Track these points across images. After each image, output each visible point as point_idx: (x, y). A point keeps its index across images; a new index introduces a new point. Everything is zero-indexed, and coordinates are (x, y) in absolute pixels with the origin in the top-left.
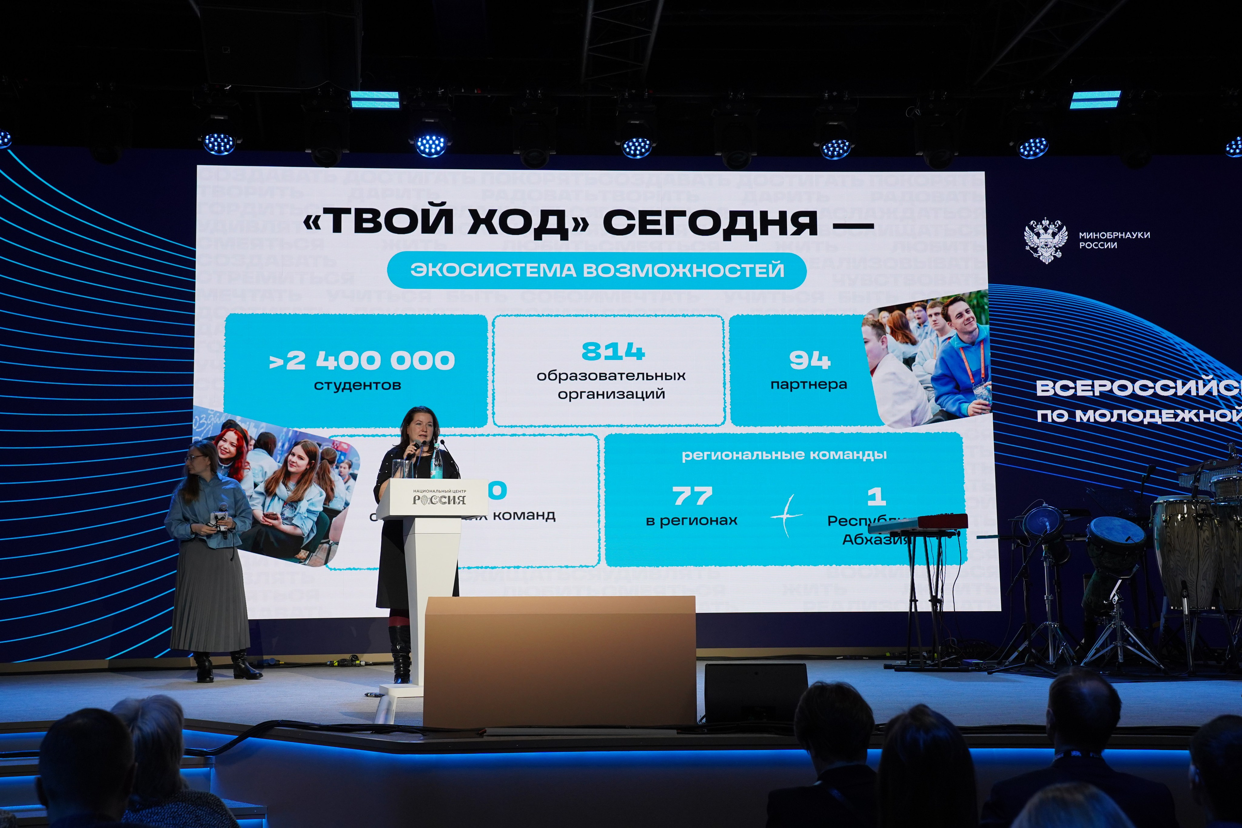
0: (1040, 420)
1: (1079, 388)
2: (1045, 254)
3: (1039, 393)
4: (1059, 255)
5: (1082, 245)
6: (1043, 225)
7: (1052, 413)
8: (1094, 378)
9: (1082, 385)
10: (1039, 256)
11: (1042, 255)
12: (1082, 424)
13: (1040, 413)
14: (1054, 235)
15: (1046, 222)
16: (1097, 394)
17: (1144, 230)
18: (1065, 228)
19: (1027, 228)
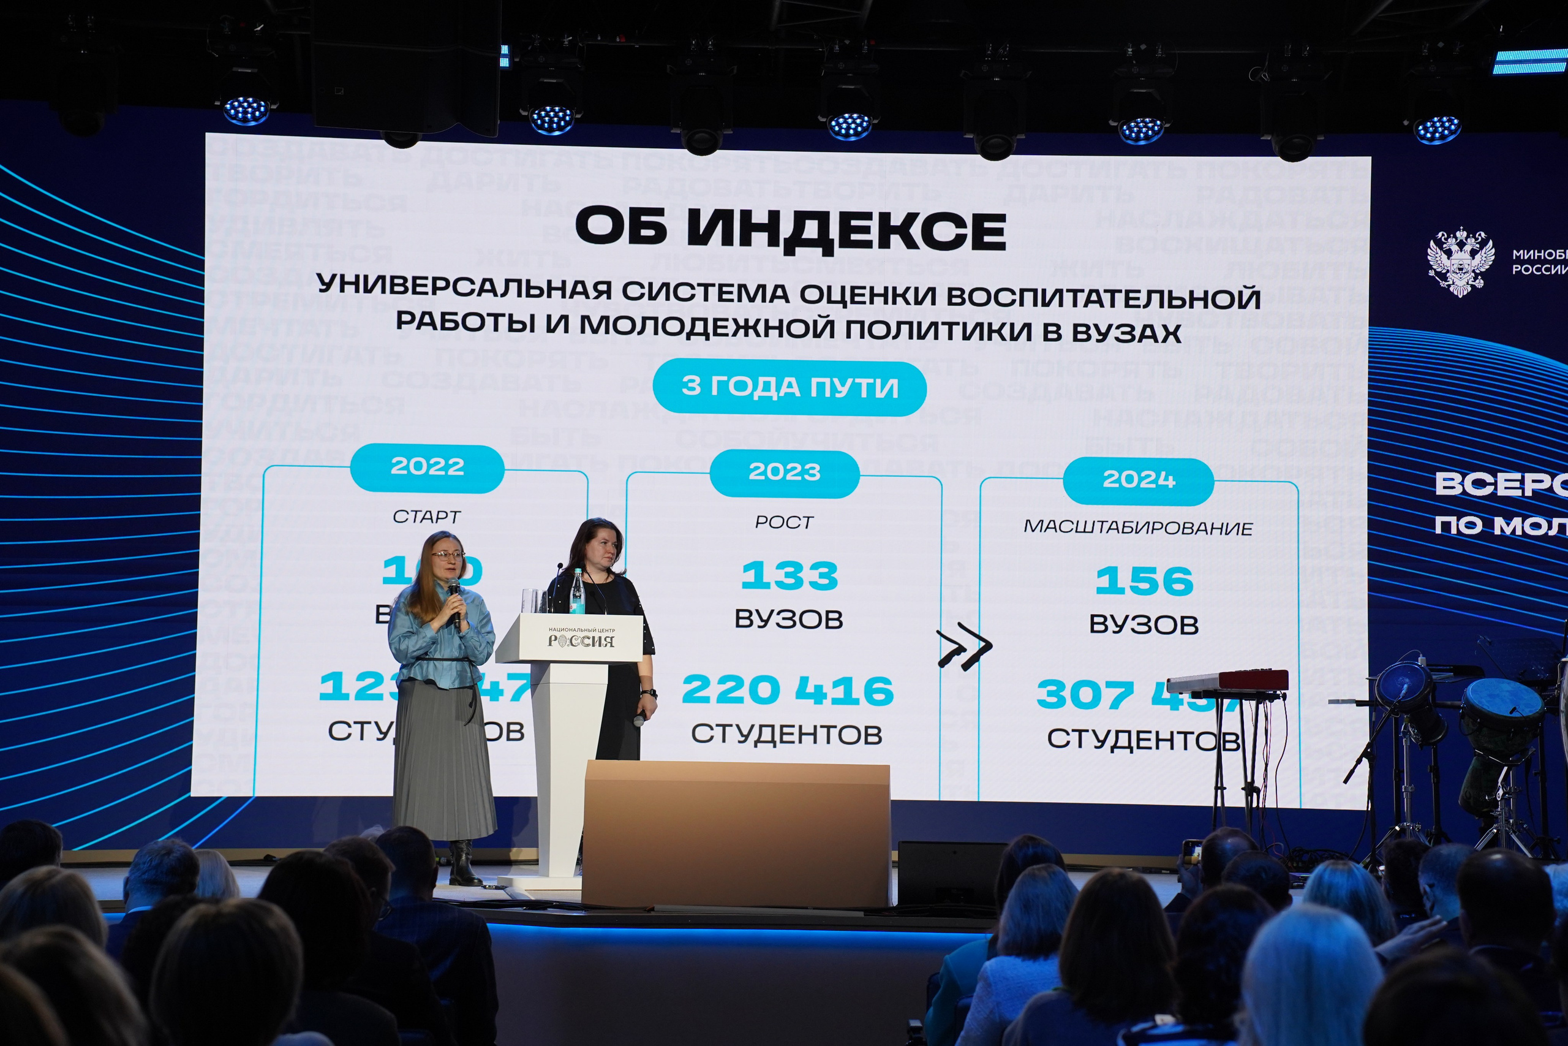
0: (1438, 530)
1: (1501, 484)
2: (1457, 282)
3: (1440, 491)
4: (1480, 283)
5: (1516, 268)
6: (1457, 239)
7: (1458, 520)
8: (1524, 470)
9: (1506, 480)
10: (1449, 286)
11: (1453, 284)
12: (1503, 538)
13: (1439, 520)
14: (1473, 253)
15: (1461, 235)
16: (1528, 493)
18: (1491, 243)
19: (1432, 243)
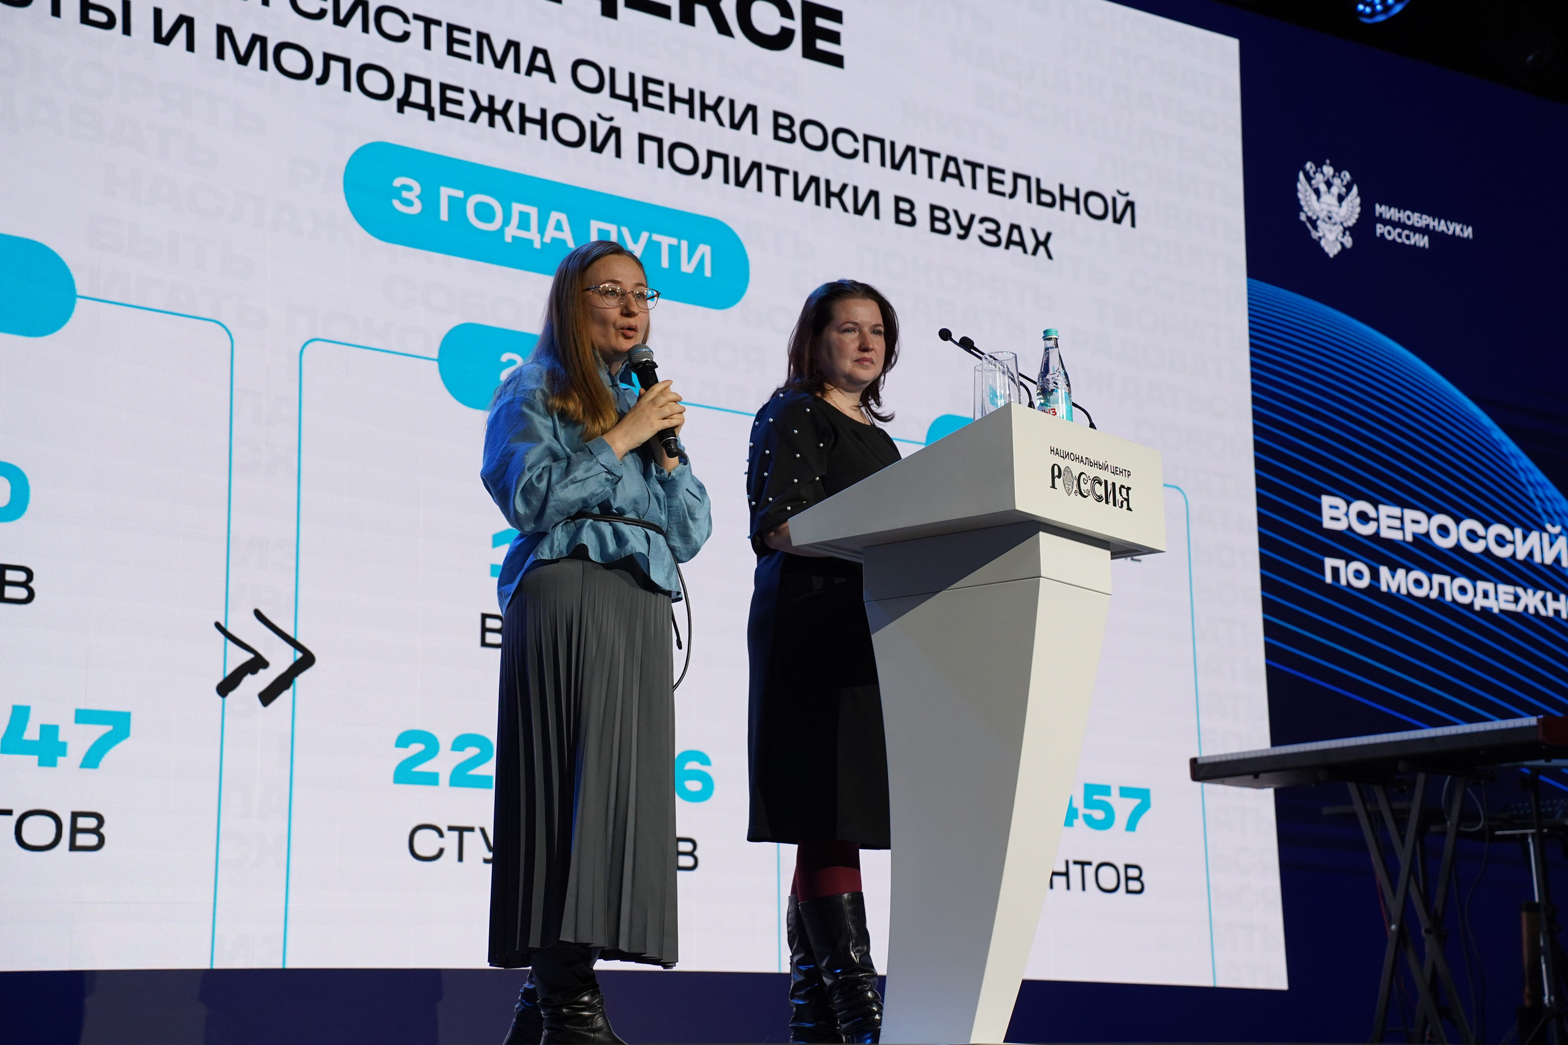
0: (1329, 579)
1: (1384, 522)
2: (1328, 235)
3: (1328, 524)
4: (1348, 242)
5: (1380, 229)
6: (1324, 175)
7: (1347, 565)
8: (1404, 505)
9: (1389, 516)
10: (1320, 238)
11: (1324, 236)
12: (1391, 598)
13: (1329, 563)
14: (1341, 198)
15: (1328, 170)
16: (1409, 538)
17: (1464, 221)
18: (1355, 190)
19: (1301, 176)
